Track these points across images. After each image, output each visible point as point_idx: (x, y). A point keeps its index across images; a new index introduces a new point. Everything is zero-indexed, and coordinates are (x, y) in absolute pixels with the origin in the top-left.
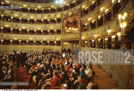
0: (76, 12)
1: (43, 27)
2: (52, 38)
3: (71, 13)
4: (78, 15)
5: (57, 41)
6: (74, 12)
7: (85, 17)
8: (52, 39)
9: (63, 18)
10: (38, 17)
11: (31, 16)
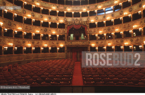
0: (83, 22)
1: (42, 30)
2: (54, 44)
7: (93, 29)
9: (67, 24)
10: (36, 17)
11: (27, 14)
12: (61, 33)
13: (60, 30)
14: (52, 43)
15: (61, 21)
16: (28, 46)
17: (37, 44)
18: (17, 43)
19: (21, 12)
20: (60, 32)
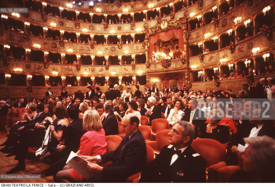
0: (176, 22)
1: (107, 49)
2: (127, 70)
3: (166, 24)
4: (180, 28)
5: (138, 77)
6: (173, 23)
7: (195, 32)
8: (127, 72)
9: (148, 32)
10: (98, 30)
11: (82, 28)
12: (139, 51)
13: (137, 47)
14: (125, 69)
15: (139, 29)
16: (83, 75)
17: (100, 71)
18: (68, 71)
19: (72, 27)
20: (137, 49)
